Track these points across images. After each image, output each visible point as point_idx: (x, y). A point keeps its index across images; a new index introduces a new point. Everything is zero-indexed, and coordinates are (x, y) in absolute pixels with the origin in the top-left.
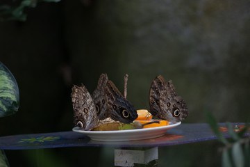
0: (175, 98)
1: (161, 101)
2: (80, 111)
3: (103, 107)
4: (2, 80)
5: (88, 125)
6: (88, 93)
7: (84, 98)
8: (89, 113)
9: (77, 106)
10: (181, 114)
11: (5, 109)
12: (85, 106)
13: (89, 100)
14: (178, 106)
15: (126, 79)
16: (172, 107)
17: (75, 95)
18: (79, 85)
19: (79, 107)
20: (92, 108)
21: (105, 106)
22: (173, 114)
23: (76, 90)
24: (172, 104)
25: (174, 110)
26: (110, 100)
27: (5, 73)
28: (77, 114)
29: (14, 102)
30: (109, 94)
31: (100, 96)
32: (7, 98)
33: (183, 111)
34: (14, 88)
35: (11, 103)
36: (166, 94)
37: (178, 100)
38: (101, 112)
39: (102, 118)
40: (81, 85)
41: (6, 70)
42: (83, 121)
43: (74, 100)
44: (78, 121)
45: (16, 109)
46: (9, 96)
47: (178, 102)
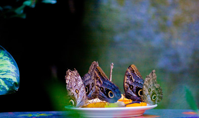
0: (155, 85)
1: (144, 86)
2: (72, 91)
3: (92, 89)
4: (6, 64)
5: (78, 103)
6: (80, 77)
7: (76, 80)
8: (79, 94)
9: (70, 86)
10: (157, 98)
11: (7, 89)
12: (77, 88)
13: (80, 83)
14: (156, 92)
15: (112, 67)
16: (151, 92)
17: (68, 78)
18: (72, 69)
19: (71, 88)
20: (82, 89)
21: (93, 88)
22: (151, 98)
23: (70, 73)
24: (152, 90)
25: (153, 95)
26: (98, 83)
27: (9, 58)
28: (70, 94)
29: (15, 83)
30: (97, 78)
31: (90, 79)
32: (9, 79)
33: (159, 96)
34: (16, 71)
35: (13, 83)
36: (149, 81)
37: (157, 87)
38: (90, 93)
39: (90, 98)
40: (74, 70)
41: (9, 56)
42: (74, 99)
43: (67, 82)
44: (70, 99)
45: (17, 89)
46: (11, 77)
47: (157, 89)
